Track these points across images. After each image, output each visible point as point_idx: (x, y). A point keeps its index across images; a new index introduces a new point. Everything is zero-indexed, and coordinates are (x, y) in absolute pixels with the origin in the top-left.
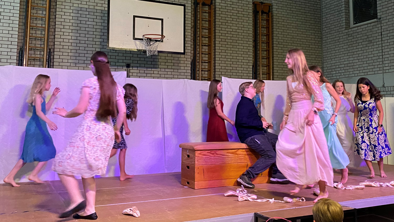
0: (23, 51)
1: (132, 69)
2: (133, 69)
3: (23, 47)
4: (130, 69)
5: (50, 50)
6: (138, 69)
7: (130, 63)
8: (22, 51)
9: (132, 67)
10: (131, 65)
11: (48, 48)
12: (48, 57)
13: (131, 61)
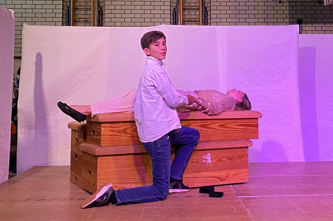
0: (177, 12)
1: (305, 25)
2: (307, 25)
3: (177, 8)
4: (302, 26)
5: (206, 8)
6: (313, 25)
7: (302, 18)
8: (175, 13)
9: (306, 23)
10: (304, 20)
11: (204, 7)
12: (204, 17)
13: (303, 16)
